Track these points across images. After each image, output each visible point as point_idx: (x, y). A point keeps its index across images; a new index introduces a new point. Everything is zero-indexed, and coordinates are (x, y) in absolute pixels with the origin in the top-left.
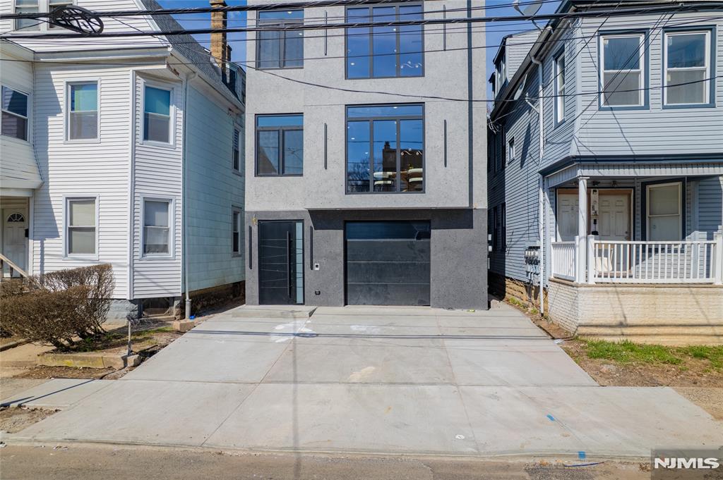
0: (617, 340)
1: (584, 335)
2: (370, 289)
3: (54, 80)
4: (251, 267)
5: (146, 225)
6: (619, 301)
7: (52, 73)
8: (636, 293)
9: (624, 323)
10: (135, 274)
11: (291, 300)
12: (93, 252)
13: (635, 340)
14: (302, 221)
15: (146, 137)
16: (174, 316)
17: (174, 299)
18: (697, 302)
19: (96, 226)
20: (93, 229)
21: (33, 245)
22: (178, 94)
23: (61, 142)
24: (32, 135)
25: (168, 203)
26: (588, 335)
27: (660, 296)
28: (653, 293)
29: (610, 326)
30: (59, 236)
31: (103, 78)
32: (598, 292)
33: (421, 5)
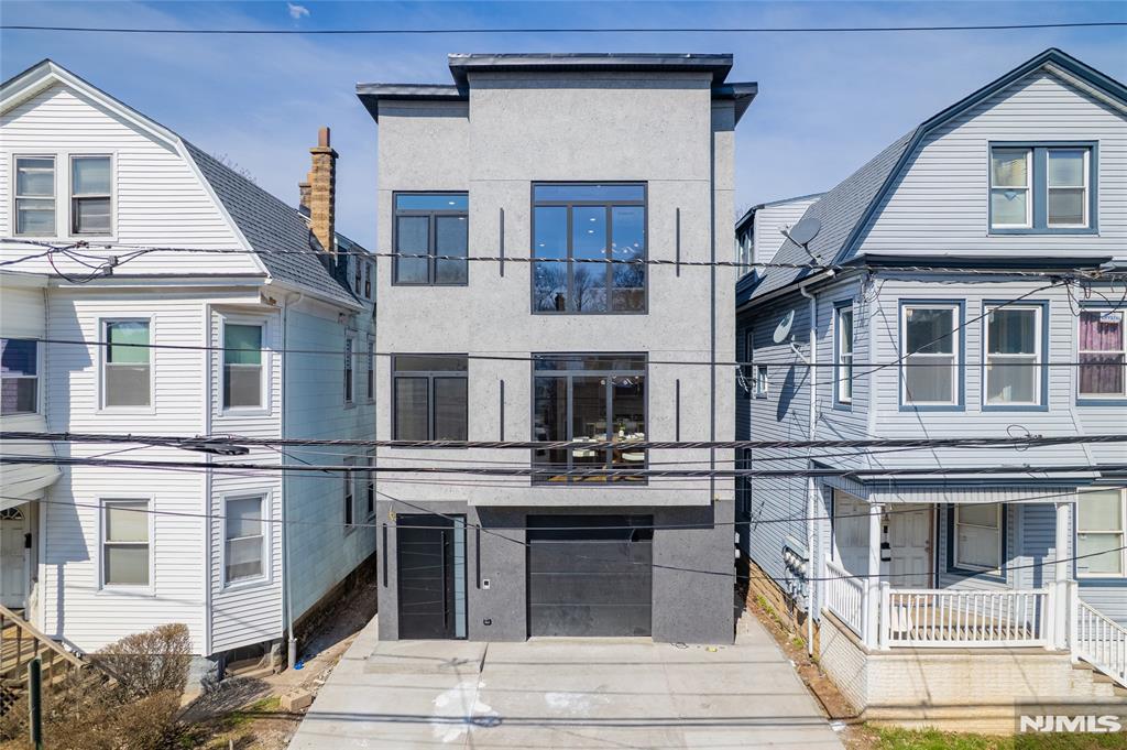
0: (919, 726)
1: (874, 719)
2: (565, 614)
3: (78, 315)
4: (386, 584)
5: (229, 537)
6: (922, 673)
7: (76, 303)
8: (946, 661)
9: (928, 703)
10: (215, 615)
11: (447, 632)
12: (145, 581)
13: (942, 727)
14: (464, 516)
15: (227, 403)
16: (270, 668)
17: (271, 643)
18: (1023, 674)
19: (151, 542)
20: (146, 546)
21: (47, 572)
22: (274, 330)
23: (92, 411)
24: (43, 407)
25: (260, 499)
26: (879, 720)
27: (976, 666)
28: (968, 661)
29: (910, 707)
30: (89, 559)
31: (159, 314)
32: (894, 661)
33: (644, 205)
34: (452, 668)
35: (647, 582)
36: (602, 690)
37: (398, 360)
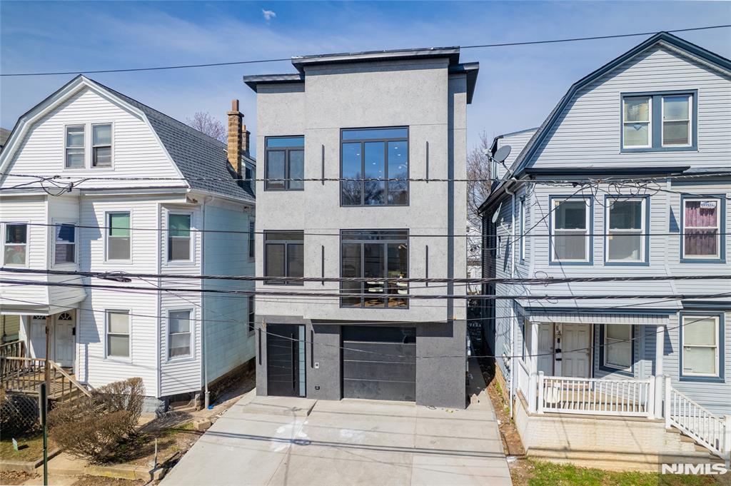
0: (562, 462)
1: (533, 456)
2: (364, 385)
3: (95, 210)
4: (260, 363)
5: (171, 333)
6: (564, 430)
7: (94, 203)
8: (579, 423)
9: (568, 448)
10: (162, 375)
11: (294, 392)
12: (127, 355)
13: (577, 463)
14: (305, 325)
15: (170, 258)
16: (194, 407)
17: (195, 393)
18: (632, 434)
19: (130, 334)
20: (128, 336)
21: (80, 348)
22: (197, 218)
23: (102, 262)
24: (78, 260)
25: (189, 312)
26: (536, 457)
27: (599, 426)
28: (594, 424)
29: (556, 450)
30: (99, 341)
31: (134, 209)
32: (546, 421)
33: (407, 140)
34: (292, 412)
35: (413, 368)
36: (375, 430)
37: (268, 234)
